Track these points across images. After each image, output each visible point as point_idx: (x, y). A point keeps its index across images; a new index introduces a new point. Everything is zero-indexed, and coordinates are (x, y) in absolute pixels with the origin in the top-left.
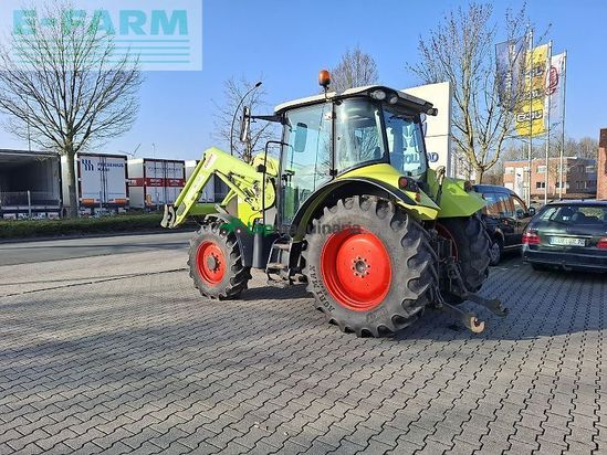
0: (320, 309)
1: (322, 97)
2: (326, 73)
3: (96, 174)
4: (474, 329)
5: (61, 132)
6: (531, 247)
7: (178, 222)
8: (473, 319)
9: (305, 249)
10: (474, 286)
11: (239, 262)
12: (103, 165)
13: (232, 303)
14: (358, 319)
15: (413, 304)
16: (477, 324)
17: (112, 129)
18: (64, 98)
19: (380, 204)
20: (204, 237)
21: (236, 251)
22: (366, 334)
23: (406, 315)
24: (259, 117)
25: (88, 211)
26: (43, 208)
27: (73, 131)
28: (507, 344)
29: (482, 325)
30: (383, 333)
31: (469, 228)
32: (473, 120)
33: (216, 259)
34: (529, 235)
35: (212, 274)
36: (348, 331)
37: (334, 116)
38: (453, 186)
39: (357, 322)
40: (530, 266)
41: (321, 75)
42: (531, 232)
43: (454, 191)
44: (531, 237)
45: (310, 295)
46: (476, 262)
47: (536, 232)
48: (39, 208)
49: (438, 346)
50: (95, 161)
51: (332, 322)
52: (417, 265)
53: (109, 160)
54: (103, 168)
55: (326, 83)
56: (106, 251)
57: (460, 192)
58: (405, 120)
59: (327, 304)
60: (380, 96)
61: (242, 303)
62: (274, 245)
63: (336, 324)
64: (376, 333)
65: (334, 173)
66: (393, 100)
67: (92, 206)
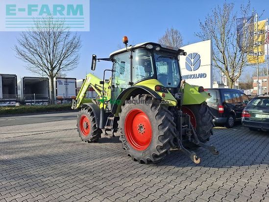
0: (124, 149)
1: (125, 49)
2: (126, 38)
3: (63, 86)
4: (195, 161)
5: (49, 69)
6: (246, 119)
7: (77, 107)
8: (195, 156)
9: (119, 120)
10: (204, 139)
11: (95, 126)
12: (66, 82)
13: (93, 144)
14: (139, 155)
15: (162, 148)
16: (197, 159)
17: (69, 67)
18: (49, 55)
19: (147, 98)
20: (82, 113)
21: (94, 120)
22: (142, 162)
23: (158, 154)
24: (101, 59)
25: (60, 101)
26: (41, 100)
27: (53, 69)
28: (212, 170)
29: (199, 160)
30: (149, 162)
31: (201, 110)
32: (227, 58)
33: (87, 124)
34: (244, 113)
35: (85, 130)
36: (135, 160)
37: (131, 57)
38: (193, 89)
39: (139, 156)
40: (248, 129)
41: (124, 39)
42: (246, 111)
43: (193, 92)
44: (246, 114)
45: (121, 142)
46: (205, 127)
47: (248, 112)
48: (40, 100)
49: (177, 169)
50: (63, 81)
51: (129, 155)
52: (163, 128)
53: (68, 80)
54: (66, 83)
55: (126, 42)
56: (61, 118)
57: (196, 92)
58: (170, 58)
59: (127, 147)
60: (150, 47)
61: (97, 144)
62: (109, 118)
63: (130, 156)
64: (146, 162)
65: (131, 83)
66: (158, 49)
67: (61, 99)
